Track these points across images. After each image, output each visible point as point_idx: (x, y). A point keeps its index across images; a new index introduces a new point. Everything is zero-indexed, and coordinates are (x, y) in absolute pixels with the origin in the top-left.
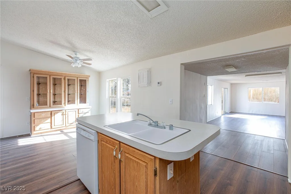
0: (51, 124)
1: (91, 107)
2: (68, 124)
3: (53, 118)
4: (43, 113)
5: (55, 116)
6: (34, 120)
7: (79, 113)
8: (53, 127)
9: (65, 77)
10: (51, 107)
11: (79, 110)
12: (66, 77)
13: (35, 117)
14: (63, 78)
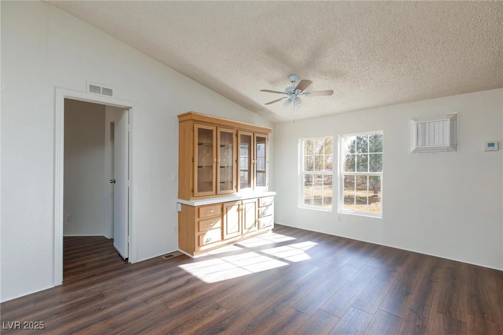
0: (222, 232)
1: (274, 193)
2: (245, 229)
3: (225, 217)
4: (212, 207)
5: (228, 213)
6: (199, 222)
7: (260, 206)
8: (226, 237)
9: (237, 131)
10: (218, 193)
11: (260, 199)
12: (239, 131)
13: (200, 217)
14: (234, 132)
